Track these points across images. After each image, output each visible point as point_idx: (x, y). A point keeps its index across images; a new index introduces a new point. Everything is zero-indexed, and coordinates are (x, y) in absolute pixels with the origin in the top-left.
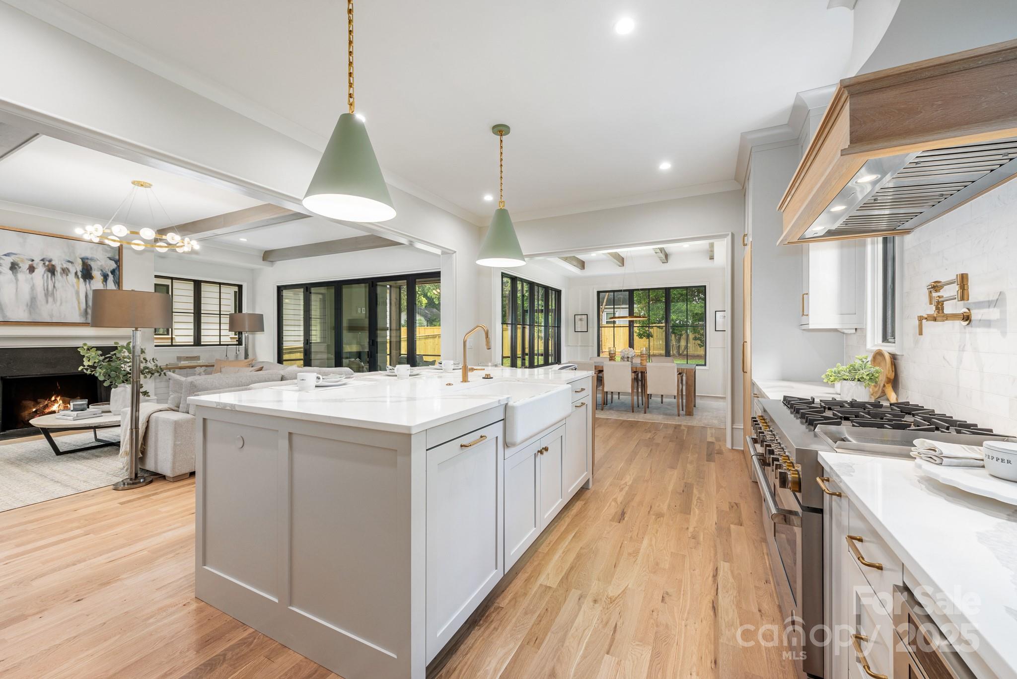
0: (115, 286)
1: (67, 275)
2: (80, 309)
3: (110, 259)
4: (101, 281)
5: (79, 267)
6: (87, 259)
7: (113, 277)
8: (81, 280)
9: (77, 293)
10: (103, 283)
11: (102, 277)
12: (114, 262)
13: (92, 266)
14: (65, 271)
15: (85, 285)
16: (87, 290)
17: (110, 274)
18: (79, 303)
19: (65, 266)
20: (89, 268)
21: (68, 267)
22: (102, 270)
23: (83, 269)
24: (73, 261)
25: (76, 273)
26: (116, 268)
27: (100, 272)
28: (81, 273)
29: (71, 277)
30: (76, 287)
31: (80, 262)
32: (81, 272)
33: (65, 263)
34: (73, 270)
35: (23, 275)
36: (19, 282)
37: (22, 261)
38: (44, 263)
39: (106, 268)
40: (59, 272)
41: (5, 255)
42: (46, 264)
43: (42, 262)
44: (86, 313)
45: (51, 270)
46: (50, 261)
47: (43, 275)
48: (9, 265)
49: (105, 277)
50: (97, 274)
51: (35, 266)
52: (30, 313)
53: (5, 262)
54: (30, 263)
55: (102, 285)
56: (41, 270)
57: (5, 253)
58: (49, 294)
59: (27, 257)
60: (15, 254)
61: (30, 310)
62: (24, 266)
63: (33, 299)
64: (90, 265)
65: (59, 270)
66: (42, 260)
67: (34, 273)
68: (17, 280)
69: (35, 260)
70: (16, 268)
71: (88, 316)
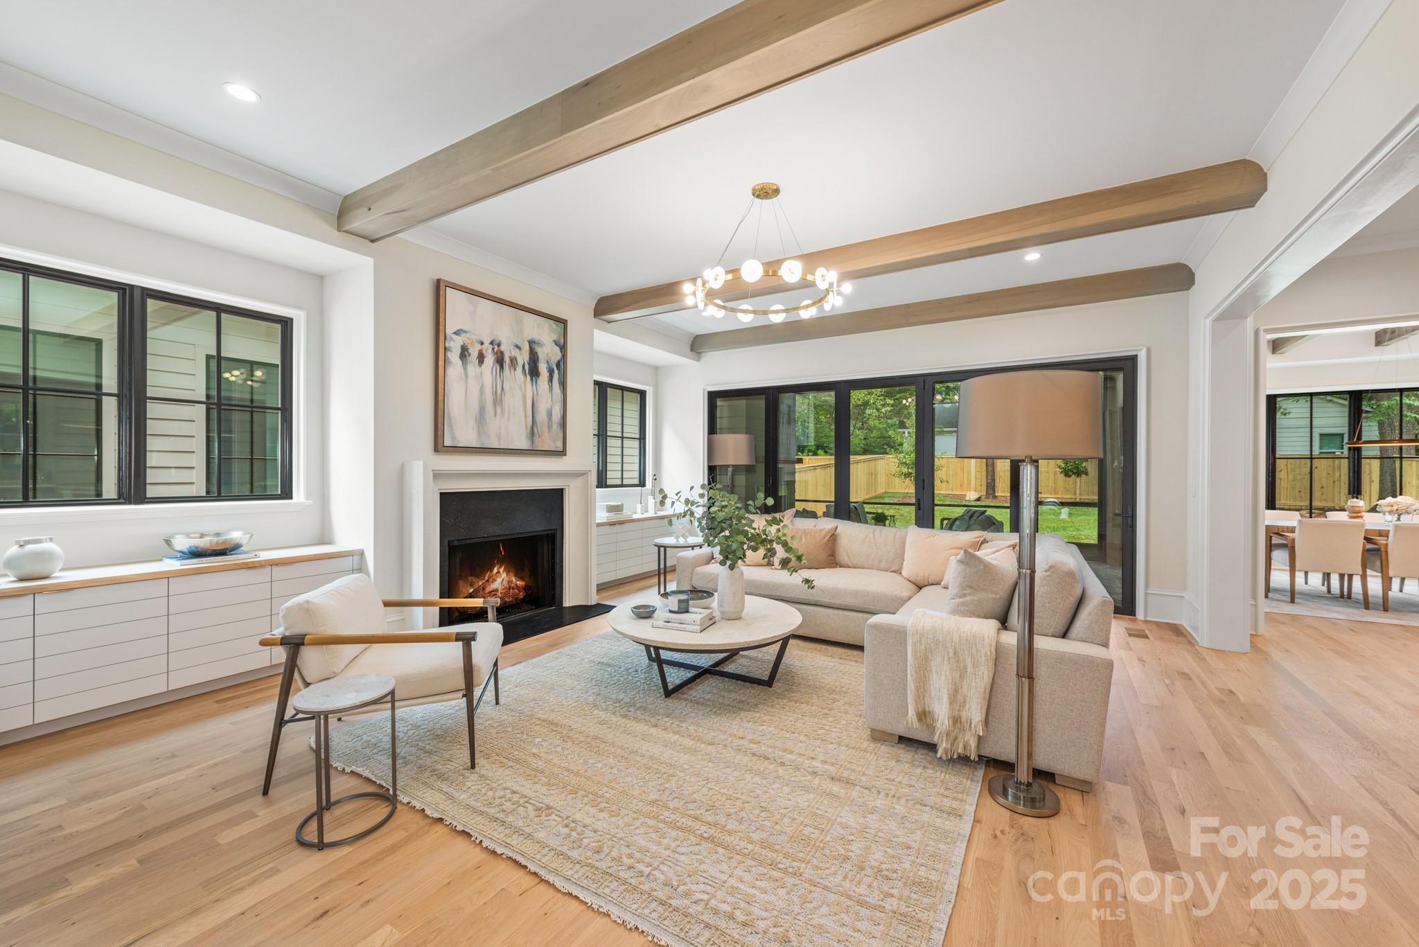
0: (560, 395)
1: (515, 370)
2: (527, 427)
3: (556, 343)
4: (547, 379)
5: (523, 358)
6: (534, 342)
7: (559, 373)
8: (528, 377)
9: (524, 400)
10: (548, 383)
11: (548, 374)
12: (558, 348)
13: (539, 354)
14: (513, 361)
15: (532, 385)
16: (533, 394)
17: (555, 369)
18: (526, 417)
19: (513, 354)
20: (536, 357)
21: (515, 355)
22: (548, 362)
23: (530, 358)
24: (521, 346)
25: (524, 366)
26: (561, 360)
27: (546, 365)
28: (527, 366)
29: (519, 369)
30: (524, 390)
31: (527, 346)
32: (528, 364)
33: (513, 349)
34: (520, 363)
35: (473, 368)
36: (469, 380)
37: (472, 344)
38: (493, 349)
39: (552, 359)
40: (507, 363)
41: (455, 333)
42: (495, 350)
43: (491, 346)
44: (532, 434)
45: (500, 360)
46: (499, 345)
47: (492, 369)
48: (460, 351)
49: (551, 372)
50: (543, 368)
51: (484, 352)
52: (479, 433)
53: (455, 344)
54: (479, 347)
55: (548, 386)
56: (490, 359)
57: (455, 330)
58: (498, 400)
59: (476, 337)
60: (465, 332)
61: (479, 428)
62: (474, 352)
63: (482, 409)
64: (537, 353)
65: (507, 359)
66: (492, 343)
67: (483, 365)
68: (466, 376)
69: (485, 342)
70: (465, 356)
71: (534, 438)
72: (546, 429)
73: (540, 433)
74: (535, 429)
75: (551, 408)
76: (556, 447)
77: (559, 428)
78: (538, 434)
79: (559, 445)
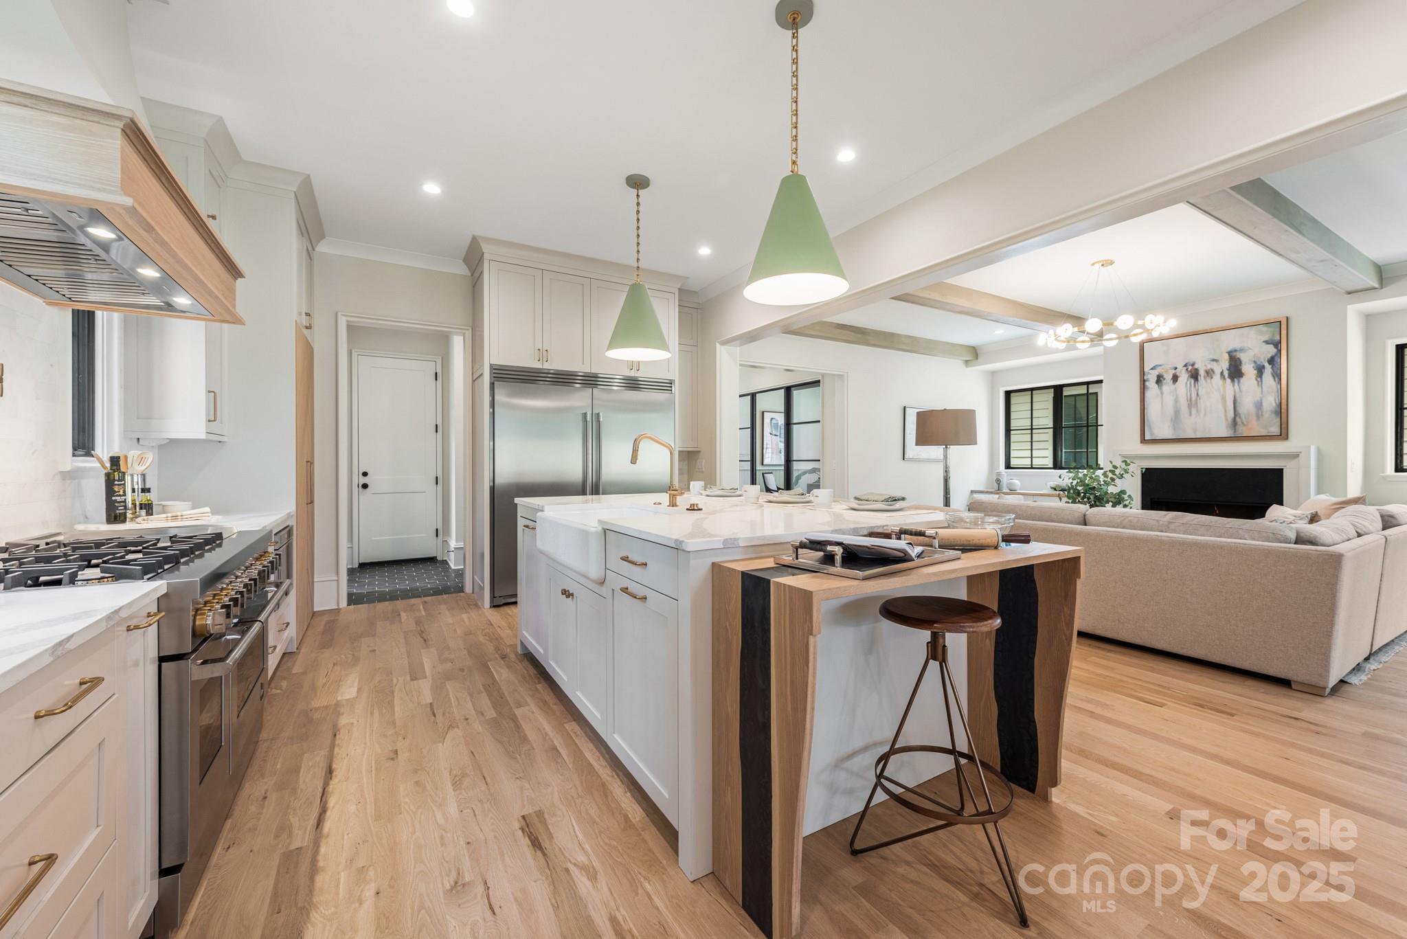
0: (1275, 380)
1: (1212, 378)
2: (1227, 419)
3: (1267, 342)
4: (1254, 377)
5: (1225, 364)
6: (1236, 351)
7: (1272, 368)
8: (1228, 380)
9: (1224, 398)
10: (1256, 380)
11: (1256, 372)
12: (1272, 346)
13: (1242, 359)
14: (1209, 373)
15: (1233, 386)
16: (1235, 392)
17: (1267, 365)
18: (1226, 411)
19: (1209, 367)
20: (1238, 362)
21: (1212, 367)
22: (1255, 362)
23: (1230, 365)
24: (1218, 359)
25: (1222, 373)
26: (1276, 355)
27: (1253, 365)
28: (1227, 372)
29: (1217, 377)
30: (1222, 391)
31: (1227, 357)
32: (1228, 370)
33: (1209, 363)
34: (1218, 371)
35: (1168, 386)
36: (1164, 396)
37: (1167, 371)
38: (1187, 369)
39: (1262, 357)
40: (1202, 375)
41: (1152, 369)
42: (1189, 369)
43: (1185, 368)
44: (1234, 423)
45: (1195, 375)
46: (1193, 365)
47: (1186, 383)
48: (1156, 379)
49: (1260, 370)
50: (1248, 369)
51: (1178, 374)
52: (1174, 429)
53: (1152, 377)
54: (1174, 371)
55: (1256, 382)
56: (1184, 377)
57: (1152, 367)
58: (1192, 404)
59: (1170, 366)
60: (1160, 365)
61: (1174, 425)
62: (1168, 377)
63: (1177, 413)
64: (1239, 359)
65: (1202, 373)
66: (1185, 366)
67: (1177, 383)
68: (1162, 393)
69: (1178, 367)
70: (1161, 381)
71: (1237, 427)
72: (1254, 418)
73: (1245, 423)
74: (1238, 420)
75: (1261, 400)
76: (1269, 432)
77: (1273, 415)
78: (1243, 423)
79: (1275, 430)
